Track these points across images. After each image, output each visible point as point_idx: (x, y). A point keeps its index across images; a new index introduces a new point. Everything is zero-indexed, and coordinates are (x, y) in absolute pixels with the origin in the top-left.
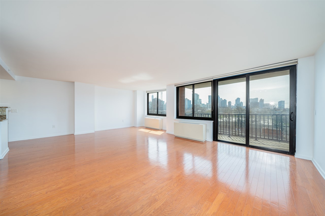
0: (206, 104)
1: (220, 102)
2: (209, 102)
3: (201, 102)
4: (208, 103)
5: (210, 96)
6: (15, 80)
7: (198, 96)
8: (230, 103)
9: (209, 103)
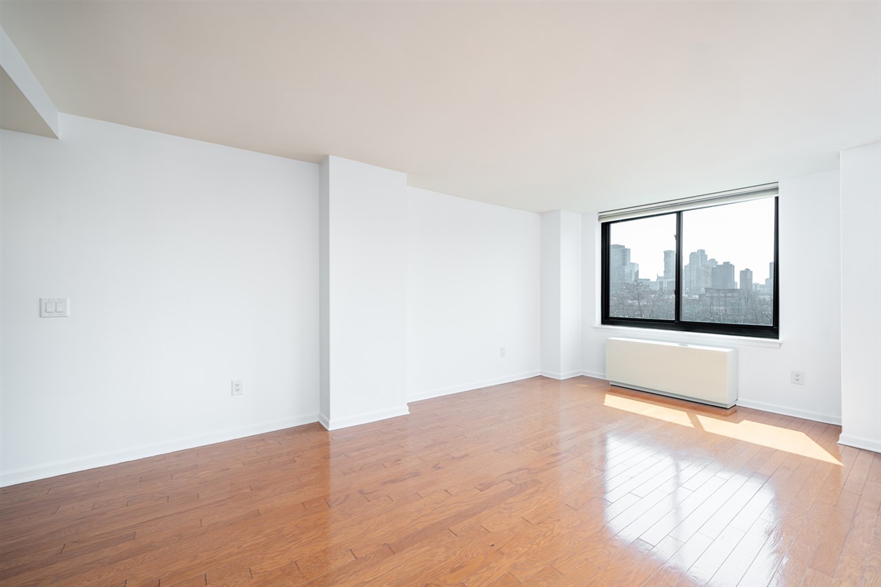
0: (654, 279)
1: (710, 271)
2: (664, 272)
3: (637, 273)
4: (662, 275)
5: (671, 251)
6: (57, 138)
7: (625, 251)
8: (746, 274)
9: (665, 277)
